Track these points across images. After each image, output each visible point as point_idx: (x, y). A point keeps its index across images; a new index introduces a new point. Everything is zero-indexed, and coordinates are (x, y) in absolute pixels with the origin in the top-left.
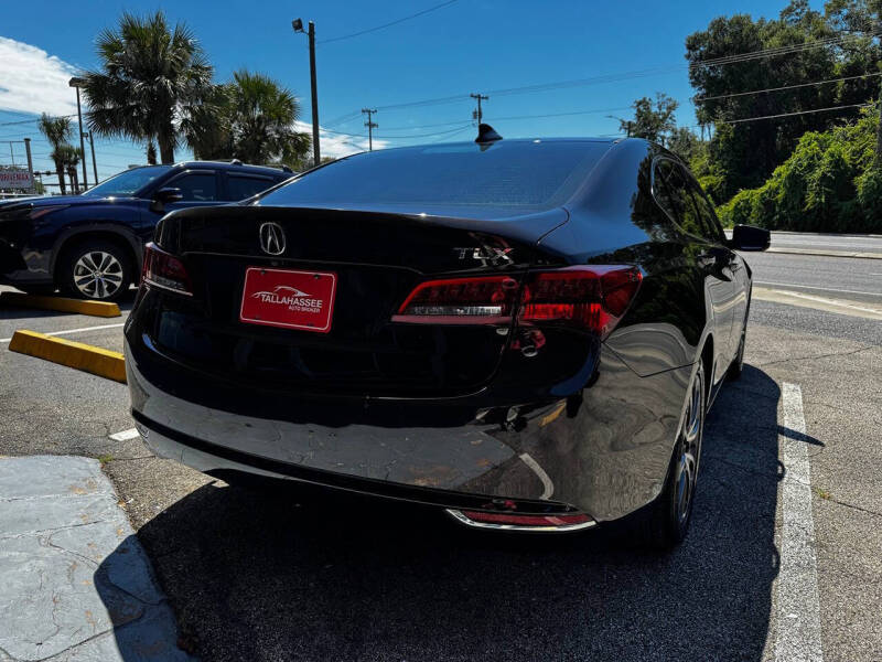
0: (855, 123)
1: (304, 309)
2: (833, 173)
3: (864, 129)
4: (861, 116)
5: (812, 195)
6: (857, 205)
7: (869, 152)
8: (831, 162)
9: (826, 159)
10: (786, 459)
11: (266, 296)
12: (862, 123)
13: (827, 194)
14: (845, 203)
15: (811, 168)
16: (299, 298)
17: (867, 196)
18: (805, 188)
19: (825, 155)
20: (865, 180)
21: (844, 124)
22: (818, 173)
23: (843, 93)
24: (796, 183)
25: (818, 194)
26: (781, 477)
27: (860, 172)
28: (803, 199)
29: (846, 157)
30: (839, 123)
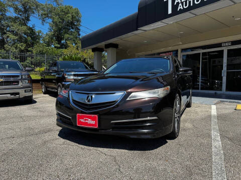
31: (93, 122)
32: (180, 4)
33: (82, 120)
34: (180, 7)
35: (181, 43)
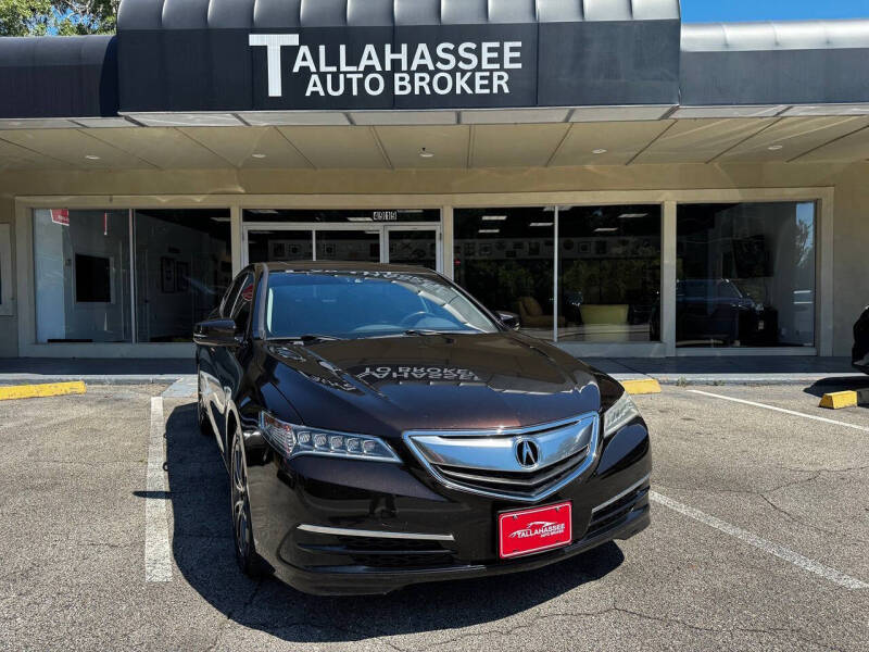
10: (163, 474)
26: (165, 464)
31: (560, 528)
32: (315, 78)
33: (521, 533)
34: (314, 86)
35: (243, 191)
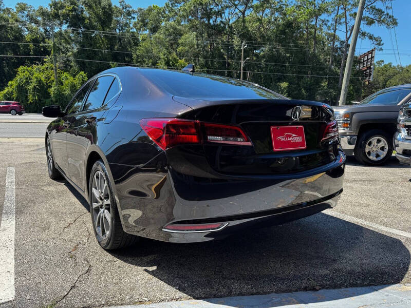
0: (43, 65)
1: (297, 141)
2: (39, 86)
3: (47, 68)
4: (45, 62)
5: (31, 96)
6: (52, 101)
7: (52, 78)
8: (37, 81)
9: (34, 80)
11: (282, 138)
12: (46, 65)
13: (38, 96)
14: (47, 100)
15: (27, 83)
16: (294, 137)
17: (55, 97)
18: (27, 92)
19: (33, 77)
20: (53, 90)
21: (38, 64)
22: (32, 86)
23: (33, 50)
24: (21, 89)
25: (34, 95)
27: (50, 87)
28: (27, 97)
29: (43, 79)
30: (35, 64)
